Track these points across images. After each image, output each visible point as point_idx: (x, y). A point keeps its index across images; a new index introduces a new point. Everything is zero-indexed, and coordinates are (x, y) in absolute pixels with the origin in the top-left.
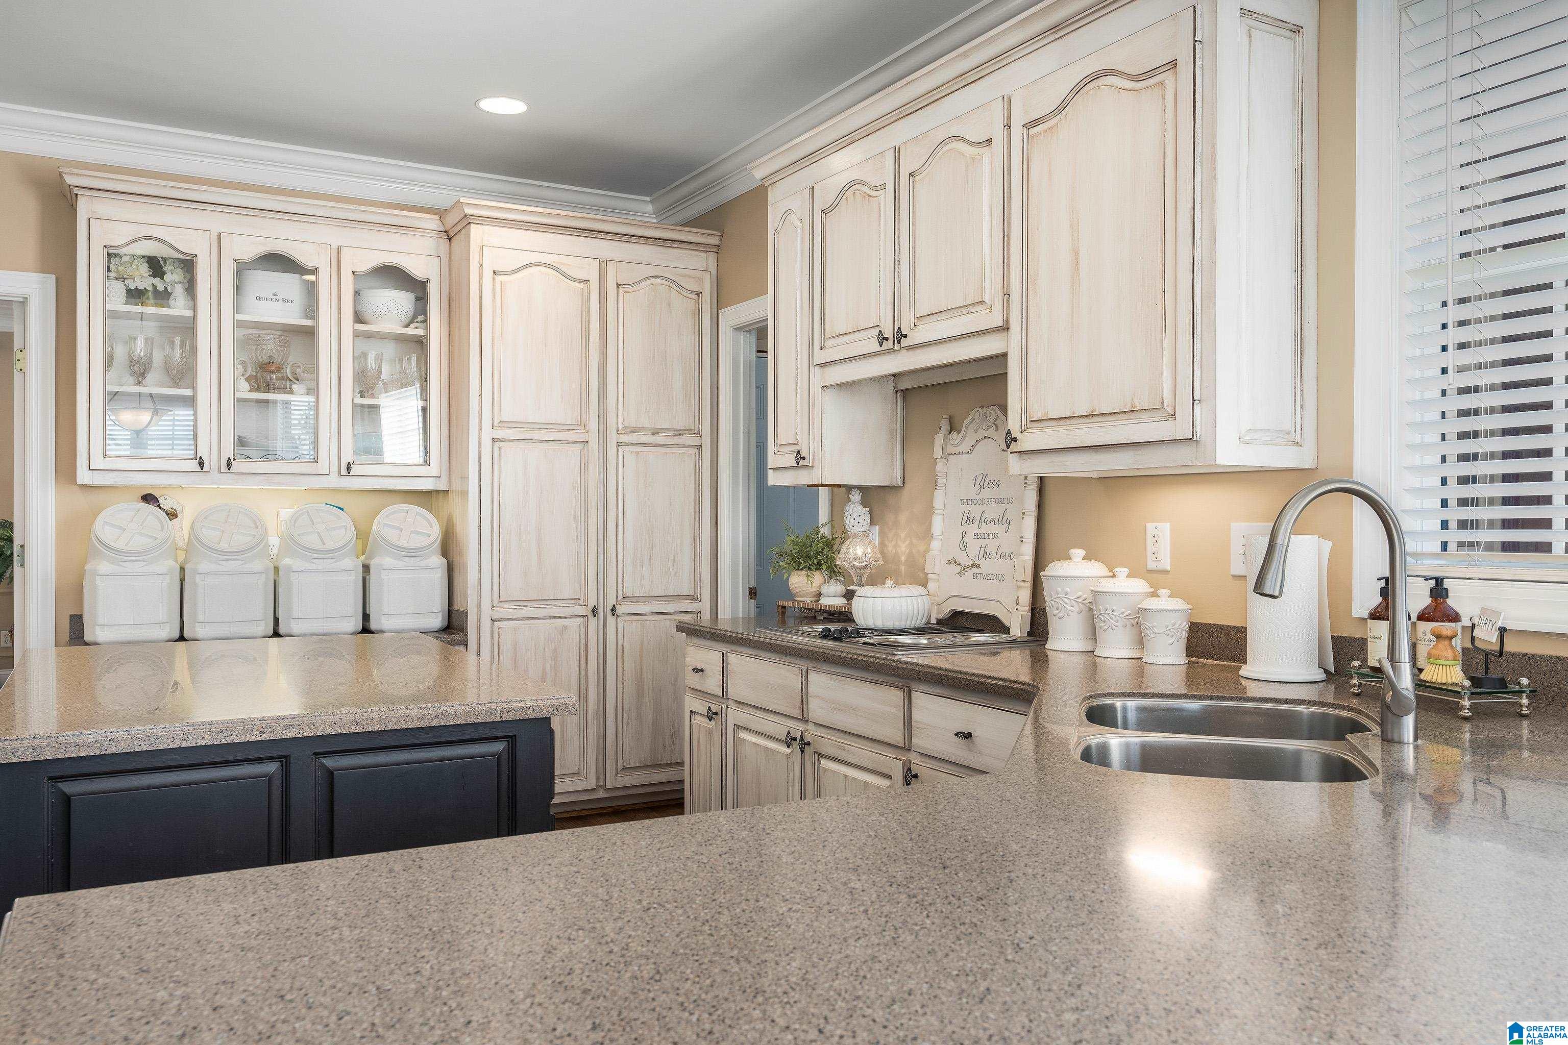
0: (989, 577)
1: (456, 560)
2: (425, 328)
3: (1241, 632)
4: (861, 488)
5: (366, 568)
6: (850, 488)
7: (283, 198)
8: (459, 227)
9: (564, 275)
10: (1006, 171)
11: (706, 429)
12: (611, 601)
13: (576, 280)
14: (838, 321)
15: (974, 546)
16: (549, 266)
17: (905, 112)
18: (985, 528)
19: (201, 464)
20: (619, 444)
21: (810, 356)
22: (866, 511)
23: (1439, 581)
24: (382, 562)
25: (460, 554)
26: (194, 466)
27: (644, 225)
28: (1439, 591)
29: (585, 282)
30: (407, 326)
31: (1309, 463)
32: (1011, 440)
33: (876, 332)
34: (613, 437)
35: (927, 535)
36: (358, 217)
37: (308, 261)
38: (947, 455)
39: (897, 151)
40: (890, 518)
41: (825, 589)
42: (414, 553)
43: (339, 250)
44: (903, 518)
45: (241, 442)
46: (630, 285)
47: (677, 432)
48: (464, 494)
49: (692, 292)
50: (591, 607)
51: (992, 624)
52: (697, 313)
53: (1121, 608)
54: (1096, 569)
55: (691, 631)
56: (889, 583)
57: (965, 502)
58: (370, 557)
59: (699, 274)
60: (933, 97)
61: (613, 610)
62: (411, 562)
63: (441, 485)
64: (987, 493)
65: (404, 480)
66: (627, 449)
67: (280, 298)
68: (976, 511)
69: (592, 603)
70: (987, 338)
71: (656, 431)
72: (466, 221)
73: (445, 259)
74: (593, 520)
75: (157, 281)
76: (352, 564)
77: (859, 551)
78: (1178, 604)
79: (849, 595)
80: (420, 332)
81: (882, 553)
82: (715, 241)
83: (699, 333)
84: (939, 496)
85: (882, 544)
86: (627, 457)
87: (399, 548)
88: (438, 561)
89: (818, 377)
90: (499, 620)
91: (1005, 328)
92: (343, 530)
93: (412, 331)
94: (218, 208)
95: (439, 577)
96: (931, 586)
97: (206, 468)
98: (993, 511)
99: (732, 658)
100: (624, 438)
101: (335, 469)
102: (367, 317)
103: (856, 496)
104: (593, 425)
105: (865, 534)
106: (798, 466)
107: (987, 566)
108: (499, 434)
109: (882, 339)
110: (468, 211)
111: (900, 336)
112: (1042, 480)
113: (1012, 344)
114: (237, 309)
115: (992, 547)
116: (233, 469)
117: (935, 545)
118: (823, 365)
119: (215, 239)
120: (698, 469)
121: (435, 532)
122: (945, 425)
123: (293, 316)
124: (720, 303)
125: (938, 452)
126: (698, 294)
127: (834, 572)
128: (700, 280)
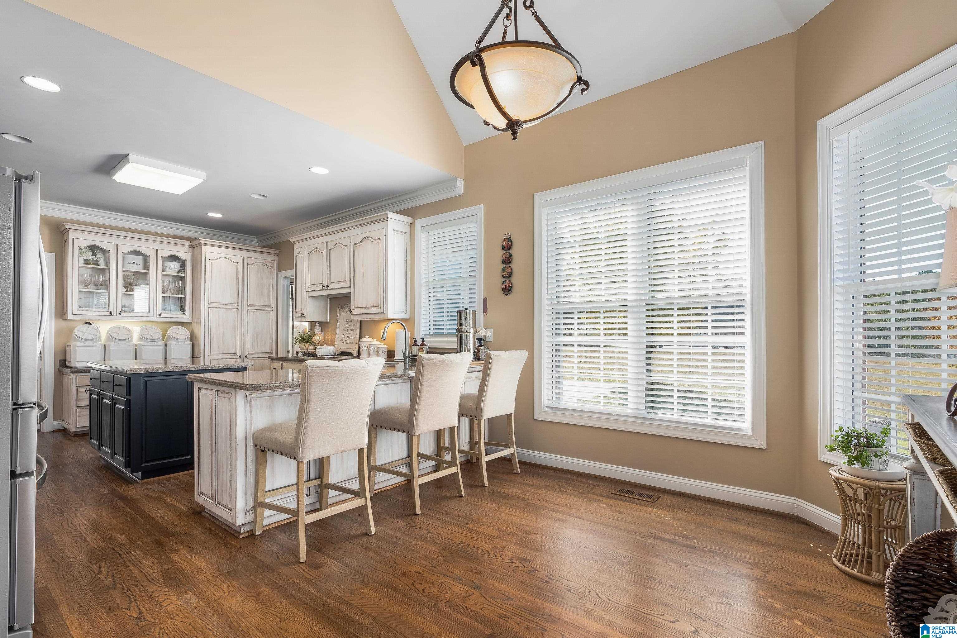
0: (350, 343)
1: (195, 342)
2: (185, 274)
3: (395, 351)
4: (319, 322)
5: (166, 345)
6: (316, 322)
8: (196, 246)
9: (231, 261)
10: (350, 253)
11: (274, 305)
12: (245, 354)
13: (235, 263)
14: (312, 281)
15: (346, 336)
16: (227, 258)
17: (328, 234)
18: (349, 332)
19: (111, 313)
20: (248, 309)
21: (305, 289)
22: (320, 328)
23: (423, 339)
24: (171, 343)
25: (197, 340)
26: (108, 314)
27: (255, 247)
28: (423, 341)
29: (238, 263)
30: (178, 273)
31: (408, 318)
32: (351, 311)
33: (322, 285)
34: (246, 307)
35: (336, 334)
36: (162, 240)
37: (147, 253)
38: (340, 314)
39: (327, 243)
40: (326, 330)
41: (309, 348)
42: (182, 340)
43: (157, 250)
44: (330, 330)
45: (124, 307)
46: (251, 264)
47: (266, 306)
48: (199, 323)
49: (270, 267)
50: (239, 356)
51: (350, 354)
52: (272, 273)
53: (374, 347)
54: (370, 340)
55: (272, 359)
56: (325, 345)
57: (345, 326)
58: (167, 341)
59: (272, 262)
60: (335, 232)
61: (246, 357)
62: (181, 343)
63: (190, 320)
64: (349, 324)
65: (178, 319)
66: (250, 310)
67: (136, 263)
68: (347, 328)
69: (239, 354)
70: (347, 289)
71: (260, 306)
72: (200, 244)
73: (192, 254)
74: (240, 331)
75: (94, 257)
76: (162, 343)
77: (318, 338)
78: (386, 346)
79: (315, 349)
80: (183, 275)
81: (325, 339)
82: (277, 252)
83: (272, 278)
84: (338, 324)
85: (324, 337)
86: (251, 313)
87: (177, 339)
88: (189, 343)
89: (307, 295)
90: (211, 359)
91: (350, 287)
92: (158, 334)
93: (180, 274)
94: (116, 236)
95: (189, 348)
96: (336, 346)
98: (351, 328)
99: (284, 364)
100: (250, 308)
101: (155, 315)
102: (166, 270)
103: (317, 324)
104: (240, 304)
105: (320, 334)
106: (302, 317)
107: (349, 341)
108: (211, 306)
109: (323, 287)
110: (201, 242)
111: (327, 286)
112: (361, 320)
113: (351, 291)
114: (123, 267)
115: (350, 335)
116: (121, 315)
117: (337, 336)
118: (309, 292)
119: (116, 245)
120: (272, 316)
121: (188, 334)
122: (340, 307)
123: (140, 269)
124: (279, 270)
125: (338, 314)
126: (272, 267)
127: (312, 343)
128: (273, 263)
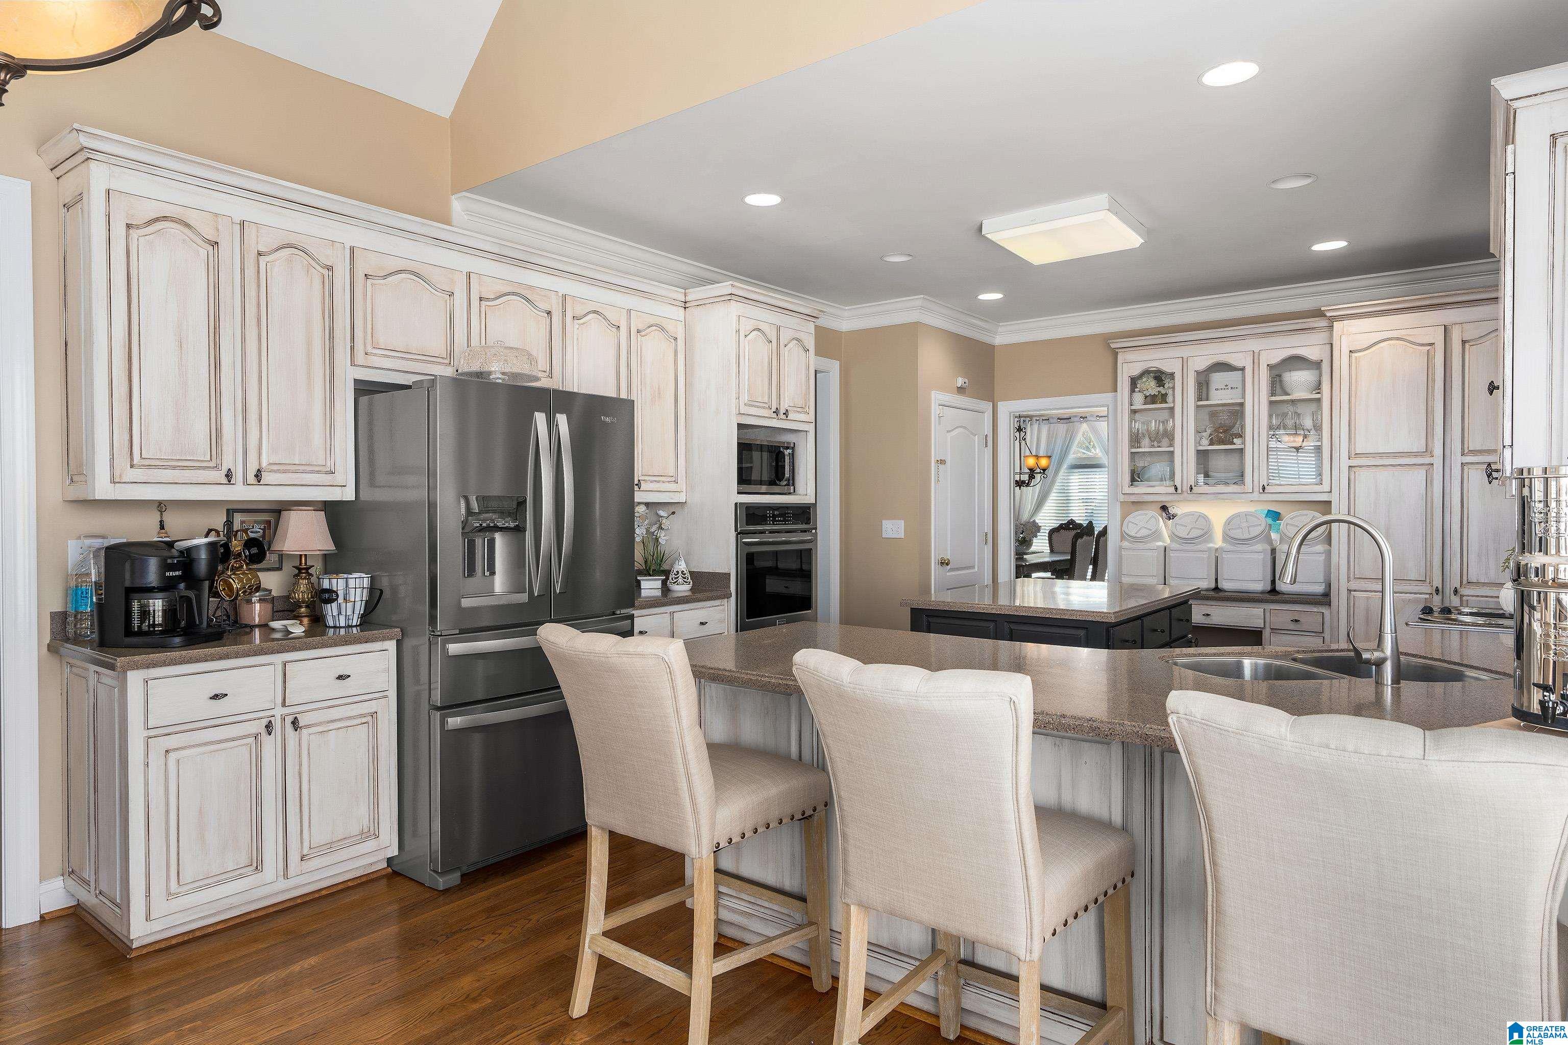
2: (1320, 393)
7: (1222, 330)
9: (1409, 343)
12: (1454, 585)
13: (1423, 345)
16: (1398, 339)
19: (1176, 489)
20: (1464, 464)
26: (1172, 490)
27: (1485, 290)
29: (1430, 344)
34: (1457, 459)
36: (1272, 329)
37: (1238, 363)
43: (1258, 353)
50: (1435, 588)
61: (1456, 592)
65: (1293, 495)
67: (1229, 387)
69: (1436, 584)
72: (1332, 321)
86: (1474, 474)
90: (1355, 591)
94: (1187, 343)
97: (1179, 491)
100: (1469, 459)
101: (1256, 489)
102: (1288, 391)
104: (1438, 451)
108: (1353, 462)
110: (1329, 314)
116: (1193, 491)
119: (1183, 362)
123: (1236, 397)
